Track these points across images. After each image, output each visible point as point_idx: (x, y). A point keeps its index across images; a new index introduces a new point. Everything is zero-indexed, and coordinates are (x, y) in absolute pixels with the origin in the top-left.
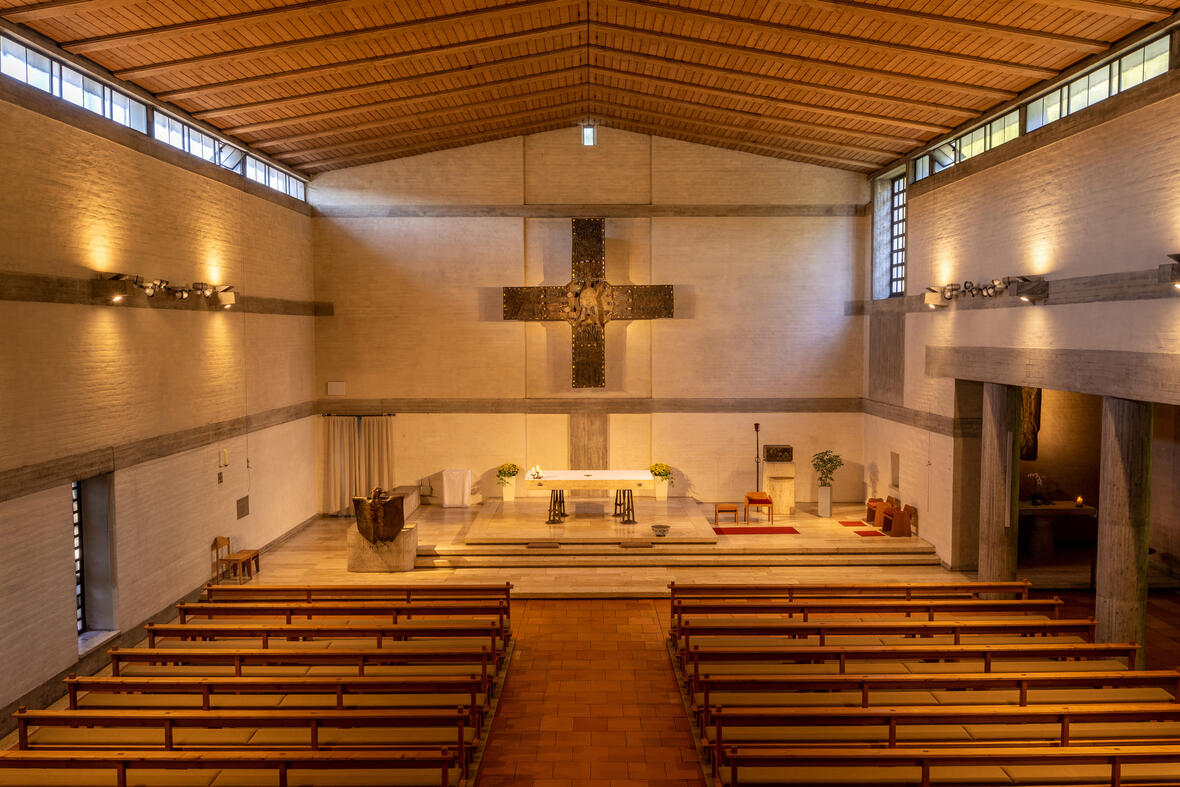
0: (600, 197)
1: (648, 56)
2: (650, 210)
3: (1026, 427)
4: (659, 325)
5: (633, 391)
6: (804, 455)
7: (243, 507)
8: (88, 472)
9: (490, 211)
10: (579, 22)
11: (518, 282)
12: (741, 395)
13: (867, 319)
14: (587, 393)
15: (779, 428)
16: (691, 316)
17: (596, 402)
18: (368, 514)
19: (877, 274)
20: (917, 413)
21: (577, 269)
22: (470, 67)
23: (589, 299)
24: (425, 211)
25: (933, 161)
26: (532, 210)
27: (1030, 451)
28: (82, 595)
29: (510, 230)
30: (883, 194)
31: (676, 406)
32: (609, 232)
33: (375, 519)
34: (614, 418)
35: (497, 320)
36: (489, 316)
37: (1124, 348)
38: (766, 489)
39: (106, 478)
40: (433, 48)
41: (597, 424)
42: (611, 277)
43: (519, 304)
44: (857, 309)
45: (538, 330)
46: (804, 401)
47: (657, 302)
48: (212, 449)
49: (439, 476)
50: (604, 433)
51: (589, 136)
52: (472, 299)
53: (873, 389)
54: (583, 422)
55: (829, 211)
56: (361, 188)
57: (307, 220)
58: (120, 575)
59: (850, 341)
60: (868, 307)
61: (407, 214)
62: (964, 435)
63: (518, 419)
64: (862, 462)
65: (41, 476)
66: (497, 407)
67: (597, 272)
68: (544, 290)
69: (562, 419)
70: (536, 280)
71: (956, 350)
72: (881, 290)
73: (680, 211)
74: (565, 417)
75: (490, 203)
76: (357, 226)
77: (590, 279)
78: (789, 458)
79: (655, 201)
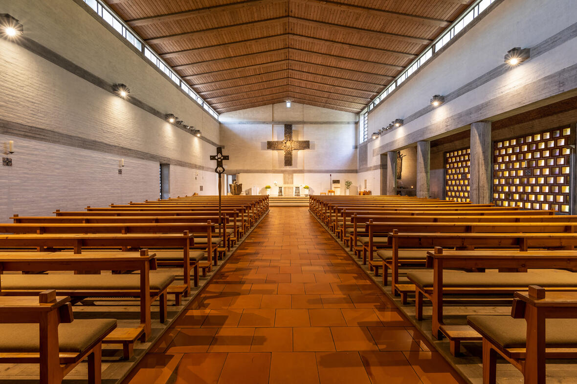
0: (291, 120)
1: (303, 72)
2: (303, 123)
3: (398, 171)
4: (306, 151)
5: (299, 168)
6: (343, 182)
7: (201, 188)
8: (164, 162)
9: (264, 123)
10: (286, 60)
11: (271, 140)
12: (327, 169)
13: (358, 149)
14: (288, 168)
15: (335, 176)
16: (314, 149)
17: (290, 171)
18: (233, 188)
19: (360, 138)
20: (371, 167)
21: (286, 136)
22: (259, 74)
23: (288, 144)
24: (248, 123)
25: (374, 104)
26: (274, 122)
27: (400, 177)
28: (161, 196)
29: (269, 127)
30: (362, 118)
31: (310, 171)
32: (294, 128)
33: (235, 189)
34: (294, 174)
35: (265, 150)
36: (263, 149)
37: (423, 127)
38: (333, 189)
39: (168, 165)
40: (251, 66)
41: (290, 176)
42: (294, 138)
43: (271, 145)
44: (356, 147)
45: (275, 153)
46: (342, 170)
47: (306, 145)
48: (194, 170)
49: (251, 189)
50: (292, 178)
51: (288, 105)
52: (259, 145)
53: (360, 166)
54: (287, 175)
55: (348, 123)
56: (232, 117)
57: (218, 124)
58: (171, 191)
59: (354, 155)
60: (358, 147)
61: (243, 123)
62: (383, 168)
63: (271, 175)
64: (357, 186)
65: (152, 157)
66: (265, 172)
67: (291, 137)
68: (277, 142)
69: (282, 175)
70: (276, 140)
71: (380, 147)
72: (361, 141)
73: (311, 123)
74: (282, 174)
75: (264, 121)
76: (230, 127)
77: (289, 139)
78: (339, 183)
79: (305, 120)
